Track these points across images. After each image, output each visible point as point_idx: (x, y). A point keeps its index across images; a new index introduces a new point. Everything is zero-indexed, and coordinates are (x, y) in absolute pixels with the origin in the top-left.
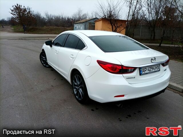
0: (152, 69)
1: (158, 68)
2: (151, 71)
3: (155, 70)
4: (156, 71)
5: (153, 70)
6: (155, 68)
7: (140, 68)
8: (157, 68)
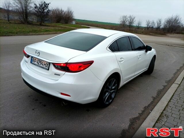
0: (41, 63)
1: (47, 66)
2: (39, 65)
3: (43, 66)
4: (43, 68)
5: (41, 65)
6: (43, 63)
7: (32, 57)
8: (45, 65)
